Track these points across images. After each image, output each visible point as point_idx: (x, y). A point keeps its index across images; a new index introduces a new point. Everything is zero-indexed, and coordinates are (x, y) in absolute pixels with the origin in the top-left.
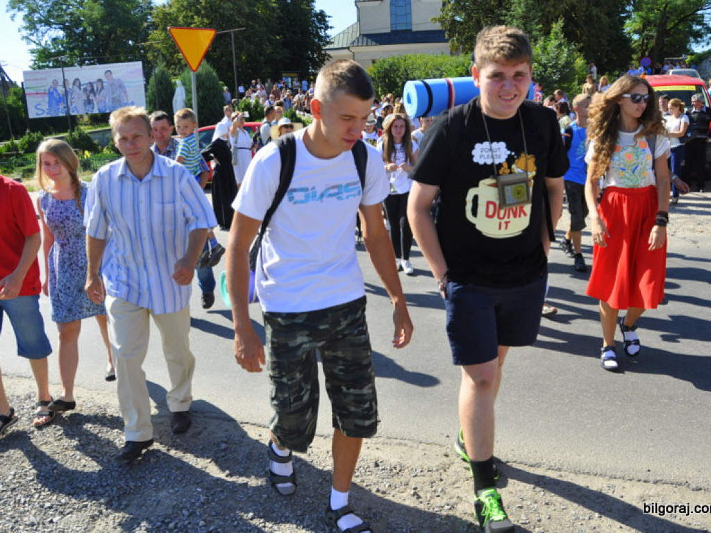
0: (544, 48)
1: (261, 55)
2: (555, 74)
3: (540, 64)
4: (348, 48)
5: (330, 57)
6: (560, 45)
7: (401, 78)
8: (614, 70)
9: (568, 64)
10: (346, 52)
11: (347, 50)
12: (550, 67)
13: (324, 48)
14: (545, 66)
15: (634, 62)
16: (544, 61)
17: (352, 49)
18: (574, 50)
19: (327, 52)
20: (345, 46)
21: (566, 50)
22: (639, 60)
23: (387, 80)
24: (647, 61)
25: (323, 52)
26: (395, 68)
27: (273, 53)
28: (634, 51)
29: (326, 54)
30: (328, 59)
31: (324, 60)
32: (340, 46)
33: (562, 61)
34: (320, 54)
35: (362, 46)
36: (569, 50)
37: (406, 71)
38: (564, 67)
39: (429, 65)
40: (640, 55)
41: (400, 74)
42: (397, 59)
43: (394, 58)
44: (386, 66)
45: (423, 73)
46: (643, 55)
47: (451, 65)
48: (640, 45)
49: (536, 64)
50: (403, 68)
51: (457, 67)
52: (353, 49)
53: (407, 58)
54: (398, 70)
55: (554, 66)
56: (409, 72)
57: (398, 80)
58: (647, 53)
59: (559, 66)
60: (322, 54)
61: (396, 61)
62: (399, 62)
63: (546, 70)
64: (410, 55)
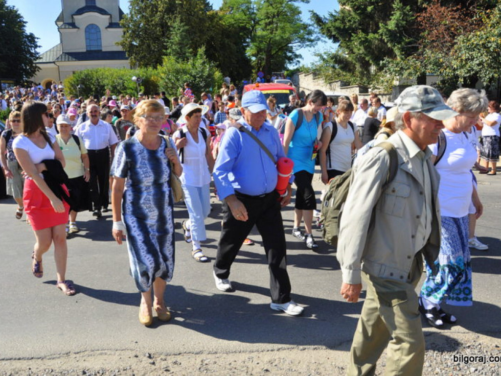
0: (194, 65)
2: (201, 82)
3: (191, 75)
4: (54, 62)
5: (39, 68)
6: (204, 63)
7: (94, 85)
8: (242, 79)
9: (210, 75)
11: (53, 64)
12: (198, 77)
13: (34, 62)
14: (194, 77)
15: (253, 74)
16: (194, 73)
17: (56, 63)
18: (212, 66)
19: (37, 65)
20: (51, 61)
21: (208, 66)
22: (256, 73)
24: (262, 74)
25: (34, 65)
26: (90, 78)
28: (253, 68)
29: (36, 67)
30: (38, 71)
31: (35, 71)
32: (48, 61)
33: (206, 74)
34: (31, 66)
35: (65, 61)
36: (210, 66)
37: (98, 80)
38: (207, 77)
39: (114, 76)
40: (257, 69)
41: (93, 82)
42: (91, 71)
43: (88, 70)
44: (83, 76)
45: (110, 81)
46: (259, 70)
47: (130, 76)
48: (256, 64)
49: (188, 76)
50: (95, 78)
52: (58, 63)
53: (98, 70)
54: (91, 79)
55: (201, 77)
56: (100, 80)
57: (92, 86)
58: (261, 69)
59: (204, 77)
60: (33, 67)
61: (90, 72)
62: (93, 74)
63: (195, 80)
64: (100, 69)
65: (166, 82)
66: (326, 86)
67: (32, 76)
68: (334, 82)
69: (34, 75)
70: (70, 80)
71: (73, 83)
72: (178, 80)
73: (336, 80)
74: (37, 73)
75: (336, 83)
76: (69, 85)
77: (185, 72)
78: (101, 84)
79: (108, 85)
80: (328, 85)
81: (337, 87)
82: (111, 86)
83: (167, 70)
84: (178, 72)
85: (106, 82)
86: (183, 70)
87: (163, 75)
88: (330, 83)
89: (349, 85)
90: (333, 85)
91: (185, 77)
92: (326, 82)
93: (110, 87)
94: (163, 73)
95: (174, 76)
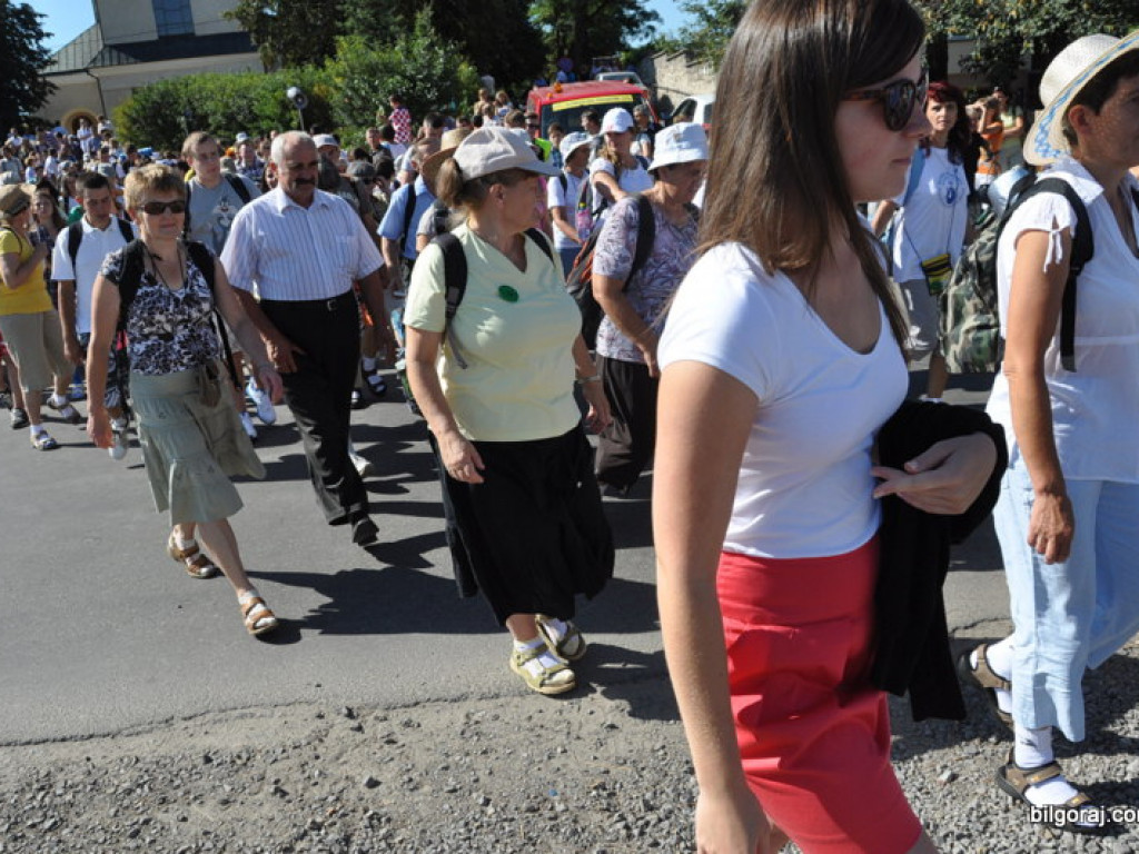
0: (408, 52)
2: (429, 90)
3: (404, 77)
4: (86, 70)
6: (432, 45)
9: (449, 73)
10: (84, 77)
11: (84, 75)
12: (421, 80)
13: (41, 72)
14: (412, 79)
15: (549, 65)
16: (410, 71)
17: (92, 71)
18: (452, 51)
19: (48, 79)
20: (79, 67)
21: (441, 52)
23: (160, 122)
25: (40, 80)
26: (171, 100)
28: (547, 50)
29: (45, 83)
30: (51, 93)
31: (45, 94)
32: (71, 68)
33: (438, 70)
34: (35, 84)
35: (111, 65)
36: (446, 52)
37: (190, 103)
38: (441, 78)
39: (228, 91)
40: (556, 53)
41: (180, 108)
42: (173, 84)
43: (167, 82)
44: (155, 97)
45: (220, 105)
46: (561, 54)
47: (264, 88)
48: (554, 40)
49: (398, 78)
50: (185, 99)
51: (274, 91)
52: (96, 73)
53: (190, 81)
54: (176, 102)
55: (427, 78)
56: (196, 104)
58: (566, 52)
59: (435, 78)
60: (39, 83)
61: (171, 87)
62: (177, 90)
63: (415, 86)
64: (193, 76)
65: (350, 99)
67: (39, 106)
69: (44, 103)
70: (127, 110)
71: (134, 115)
72: (375, 89)
74: (49, 97)
76: (125, 120)
77: (390, 70)
78: (199, 111)
79: (214, 113)
82: (223, 115)
83: (347, 69)
84: (372, 70)
85: (209, 106)
86: (386, 65)
87: (338, 81)
91: (392, 82)
93: (219, 117)
94: (338, 75)
95: (365, 81)
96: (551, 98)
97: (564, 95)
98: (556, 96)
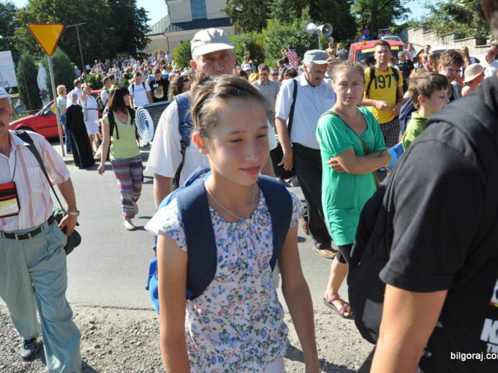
0: (298, 26)
1: (100, 42)
2: (306, 43)
3: (296, 37)
4: (163, 34)
5: (151, 40)
8: (346, 39)
10: (162, 36)
11: (162, 35)
12: (303, 39)
13: (146, 34)
14: (299, 38)
15: (358, 33)
16: (299, 35)
17: (165, 34)
19: (148, 37)
20: (160, 32)
22: (362, 31)
24: (367, 32)
25: (145, 37)
27: (108, 40)
28: (358, 26)
29: (147, 39)
30: (149, 42)
31: (146, 43)
32: (157, 33)
34: (143, 39)
35: (173, 31)
38: (312, 38)
40: (362, 27)
46: (364, 28)
47: (235, 41)
48: (361, 22)
49: (293, 37)
51: (240, 42)
52: (167, 34)
55: (306, 38)
58: (366, 27)
59: (309, 38)
60: (145, 39)
63: (300, 41)
65: (271, 46)
66: (438, 39)
67: (144, 48)
68: (446, 35)
69: (146, 47)
70: (179, 50)
71: (182, 52)
72: (283, 42)
73: (450, 33)
74: (148, 44)
75: (448, 36)
76: (178, 54)
77: (290, 34)
80: (441, 39)
81: (450, 40)
83: (272, 33)
84: (282, 34)
86: (288, 32)
87: (268, 39)
88: (442, 37)
89: (464, 37)
90: (446, 38)
91: (290, 39)
92: (437, 36)
94: (268, 36)
95: (279, 39)
96: (361, 47)
97: (367, 46)
98: (364, 46)
